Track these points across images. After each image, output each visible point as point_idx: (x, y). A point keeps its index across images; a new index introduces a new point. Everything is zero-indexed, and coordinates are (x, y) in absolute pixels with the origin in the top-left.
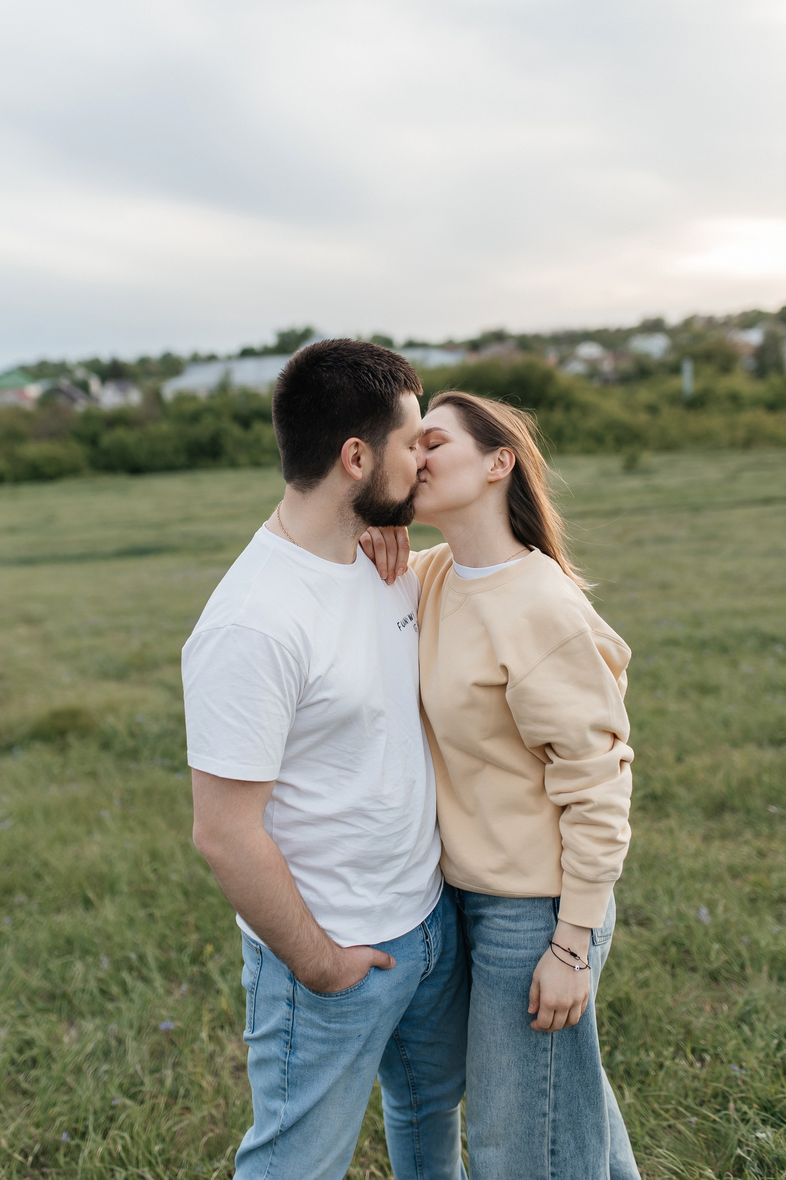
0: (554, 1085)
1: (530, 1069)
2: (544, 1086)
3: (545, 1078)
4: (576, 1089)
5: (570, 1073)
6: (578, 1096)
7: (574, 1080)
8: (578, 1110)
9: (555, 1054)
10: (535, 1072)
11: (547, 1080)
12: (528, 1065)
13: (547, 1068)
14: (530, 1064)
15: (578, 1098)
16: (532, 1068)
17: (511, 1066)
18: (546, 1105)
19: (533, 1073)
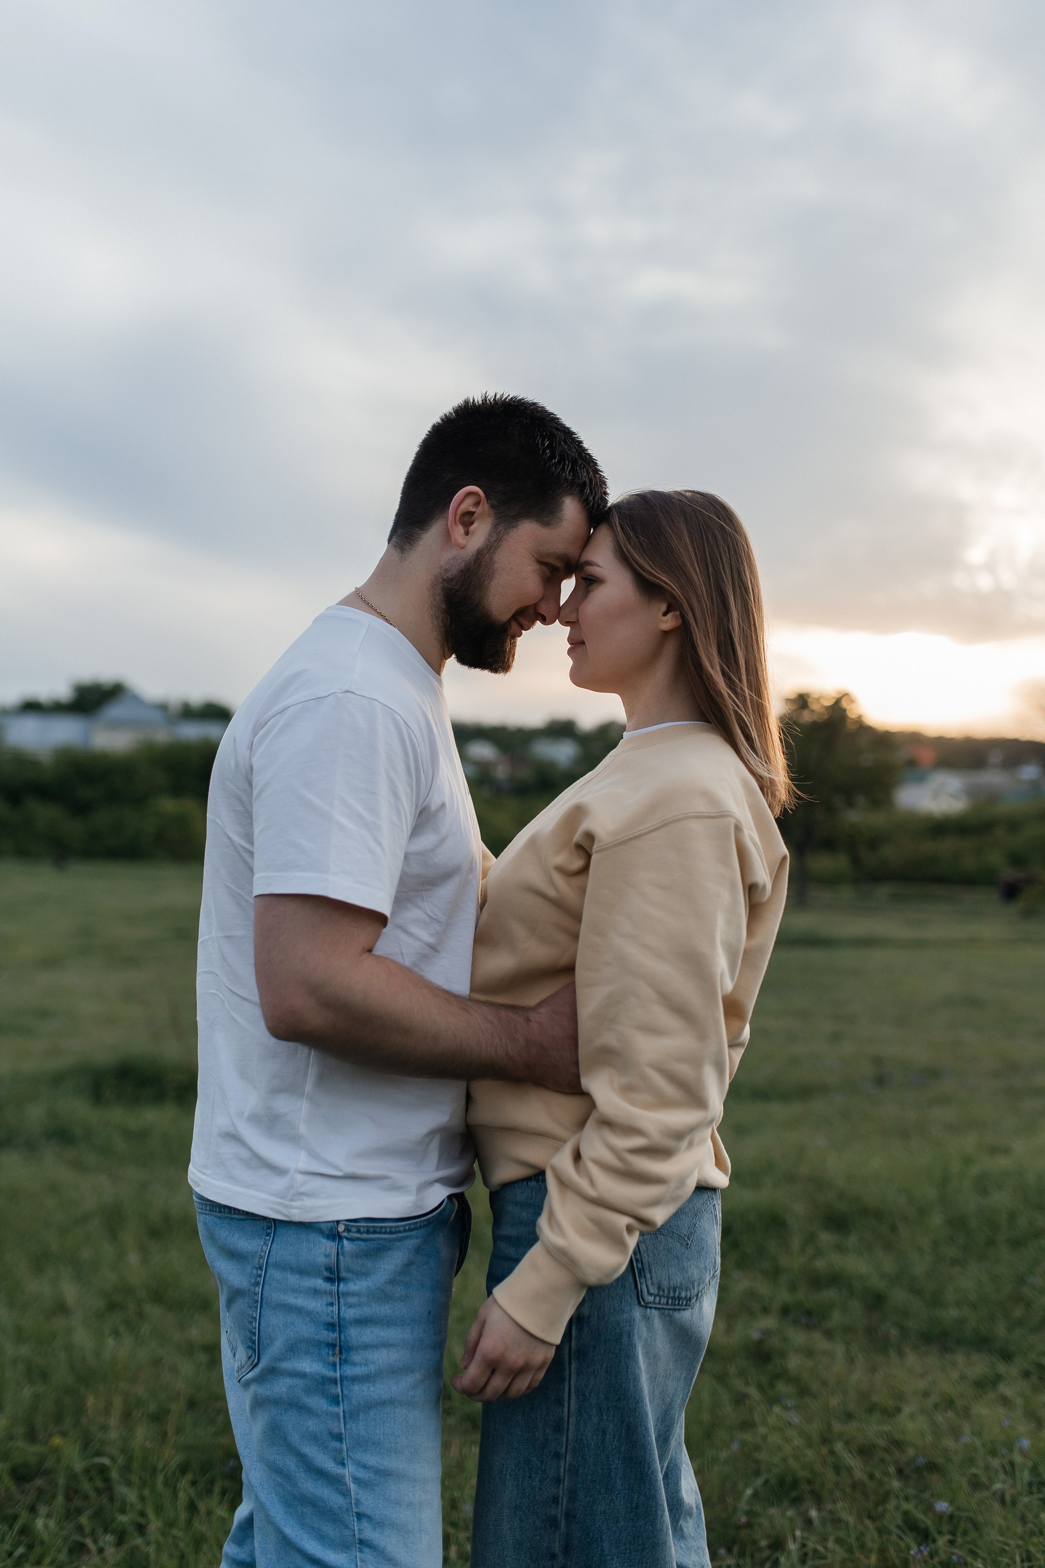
0: (566, 1513)
1: (534, 1483)
2: (553, 1512)
3: (555, 1500)
4: (599, 1526)
5: (592, 1499)
6: (601, 1537)
7: (596, 1511)
8: (601, 1560)
9: (570, 1465)
10: (540, 1489)
11: (558, 1503)
12: (530, 1477)
13: (560, 1484)
14: (534, 1476)
15: (602, 1541)
16: (536, 1483)
17: (506, 1475)
18: (555, 1541)
19: (537, 1489)
